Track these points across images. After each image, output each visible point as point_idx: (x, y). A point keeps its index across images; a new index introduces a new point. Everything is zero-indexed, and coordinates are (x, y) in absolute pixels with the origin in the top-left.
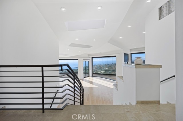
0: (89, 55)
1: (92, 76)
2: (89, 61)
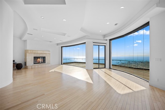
1: (110, 68)
2: (105, 46)
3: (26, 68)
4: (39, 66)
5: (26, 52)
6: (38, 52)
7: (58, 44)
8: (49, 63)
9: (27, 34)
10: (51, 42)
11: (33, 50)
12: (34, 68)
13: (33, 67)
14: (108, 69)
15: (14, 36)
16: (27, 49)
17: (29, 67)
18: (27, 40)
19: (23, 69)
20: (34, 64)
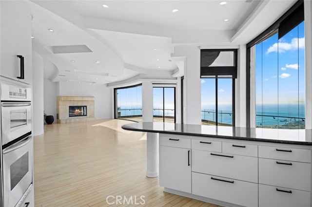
2: (175, 88)
3: (59, 122)
4: (77, 120)
5: (58, 99)
6: (76, 99)
7: (108, 85)
8: (92, 116)
9: (58, 76)
10: (93, 83)
11: (67, 97)
12: (70, 123)
13: (68, 121)
15: (44, 78)
16: (60, 95)
17: (62, 122)
18: (60, 83)
19: (55, 123)
20: (70, 116)
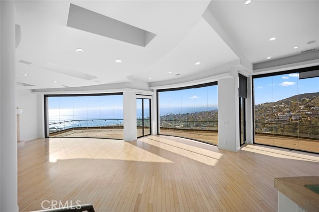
0: (150, 84)
1: (158, 134)
2: (150, 100)
7: (33, 90)
14: (155, 135)
